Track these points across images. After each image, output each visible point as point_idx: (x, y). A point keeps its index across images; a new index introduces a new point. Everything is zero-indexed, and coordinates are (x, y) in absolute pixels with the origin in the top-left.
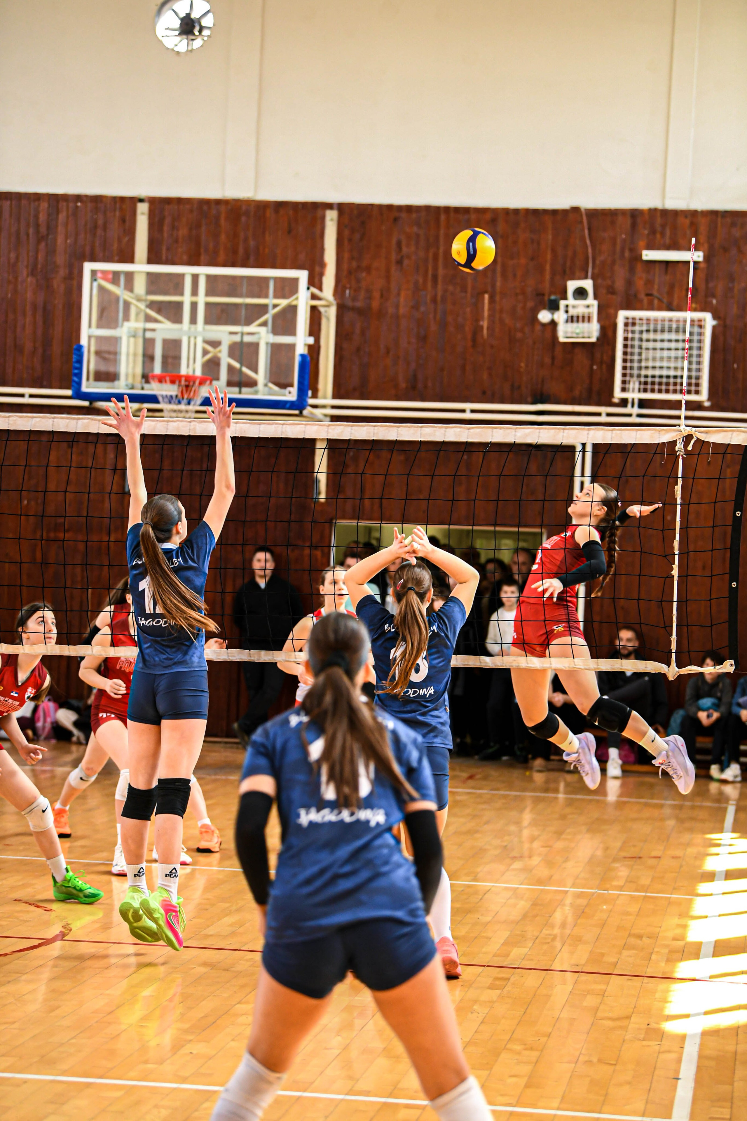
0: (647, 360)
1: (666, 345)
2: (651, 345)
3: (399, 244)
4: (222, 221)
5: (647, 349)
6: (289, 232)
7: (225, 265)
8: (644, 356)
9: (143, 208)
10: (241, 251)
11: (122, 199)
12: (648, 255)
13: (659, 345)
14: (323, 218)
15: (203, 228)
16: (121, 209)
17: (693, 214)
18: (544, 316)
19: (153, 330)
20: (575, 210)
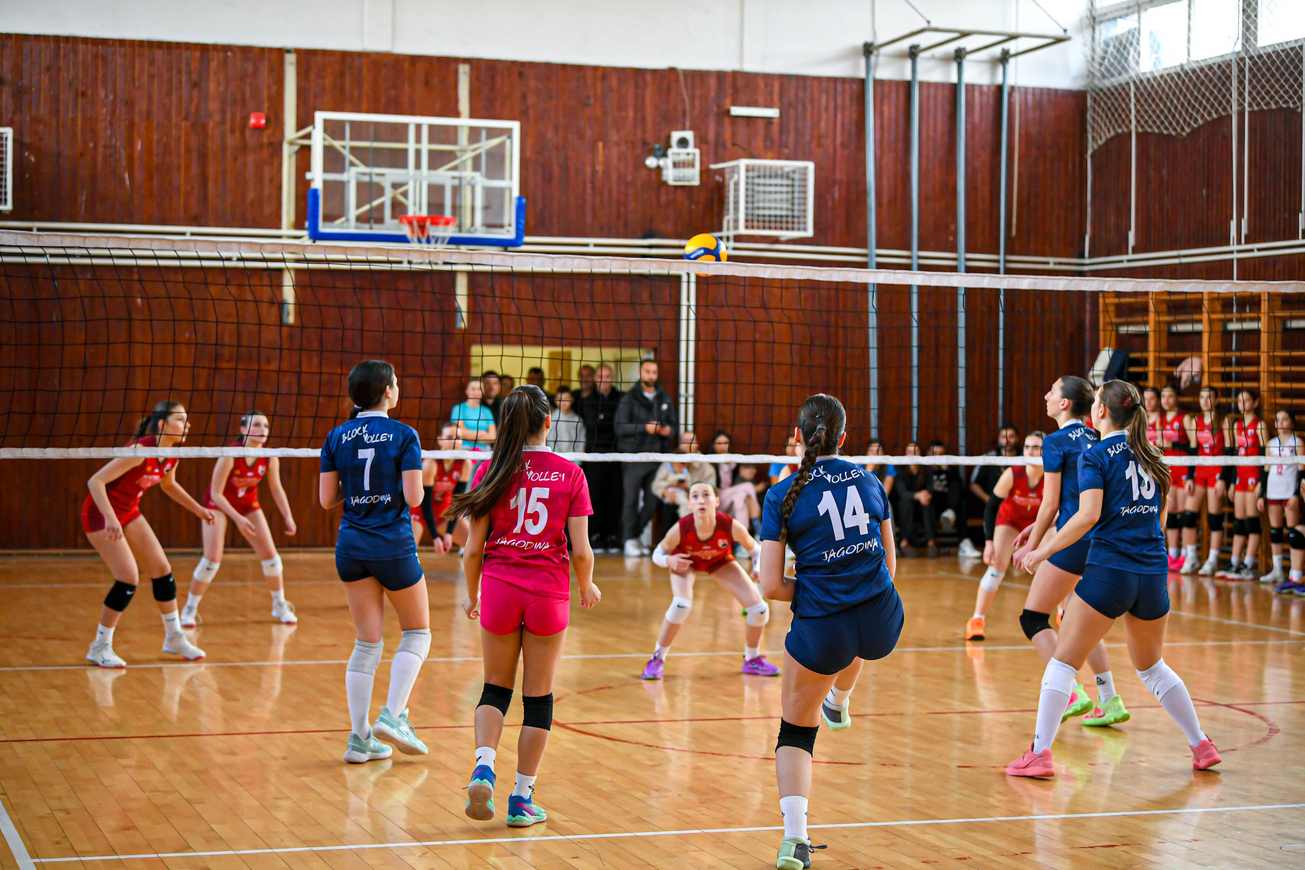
0: (758, 201)
1: (773, 189)
2: (761, 189)
3: (524, 97)
4: (365, 73)
5: (758, 192)
6: (427, 83)
7: (369, 111)
8: (756, 198)
9: (290, 59)
10: (383, 100)
11: (270, 50)
12: (736, 111)
13: (768, 189)
14: (456, 72)
15: (348, 79)
16: (269, 59)
17: (767, 77)
18: (651, 162)
19: (382, 175)
20: (672, 70)
